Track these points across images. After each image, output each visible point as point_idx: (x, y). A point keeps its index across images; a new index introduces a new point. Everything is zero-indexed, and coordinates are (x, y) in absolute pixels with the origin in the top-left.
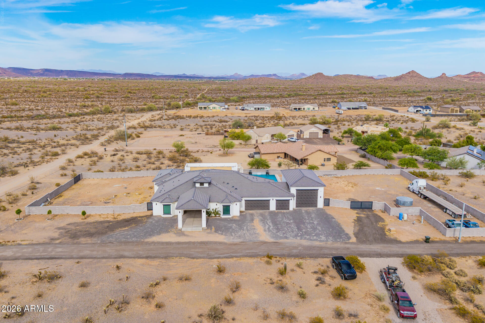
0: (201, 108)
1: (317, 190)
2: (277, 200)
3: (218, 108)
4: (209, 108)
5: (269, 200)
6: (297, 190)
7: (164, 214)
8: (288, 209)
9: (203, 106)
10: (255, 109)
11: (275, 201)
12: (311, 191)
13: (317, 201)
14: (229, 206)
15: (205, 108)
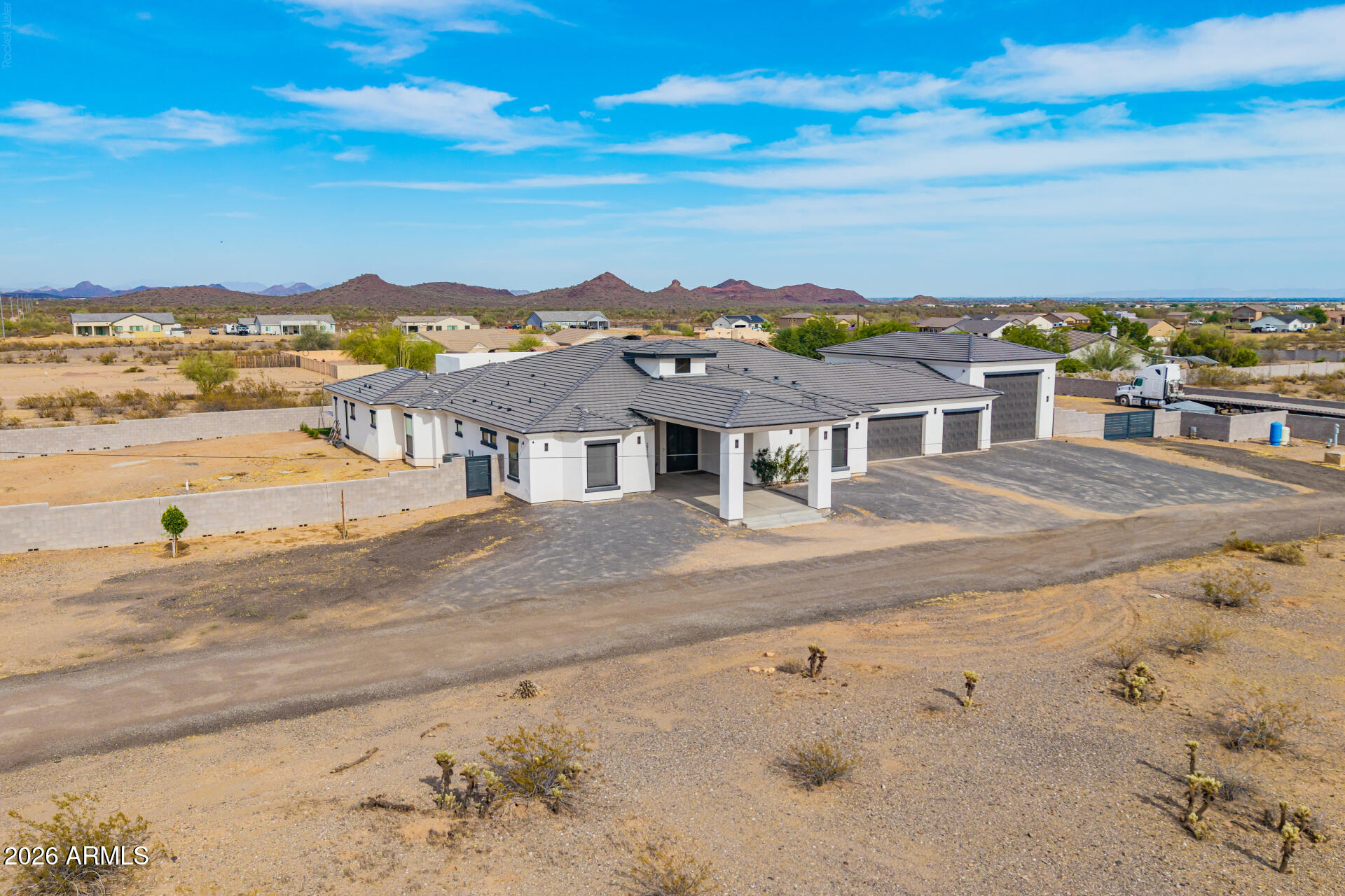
0: (84, 331)
1: (1039, 373)
2: (946, 414)
3: (151, 329)
4: (116, 329)
5: (923, 415)
6: (987, 376)
7: (593, 486)
8: (977, 446)
9: (93, 325)
10: (285, 328)
11: (940, 415)
12: (1020, 379)
13: (1036, 414)
14: (846, 430)
15: (101, 330)
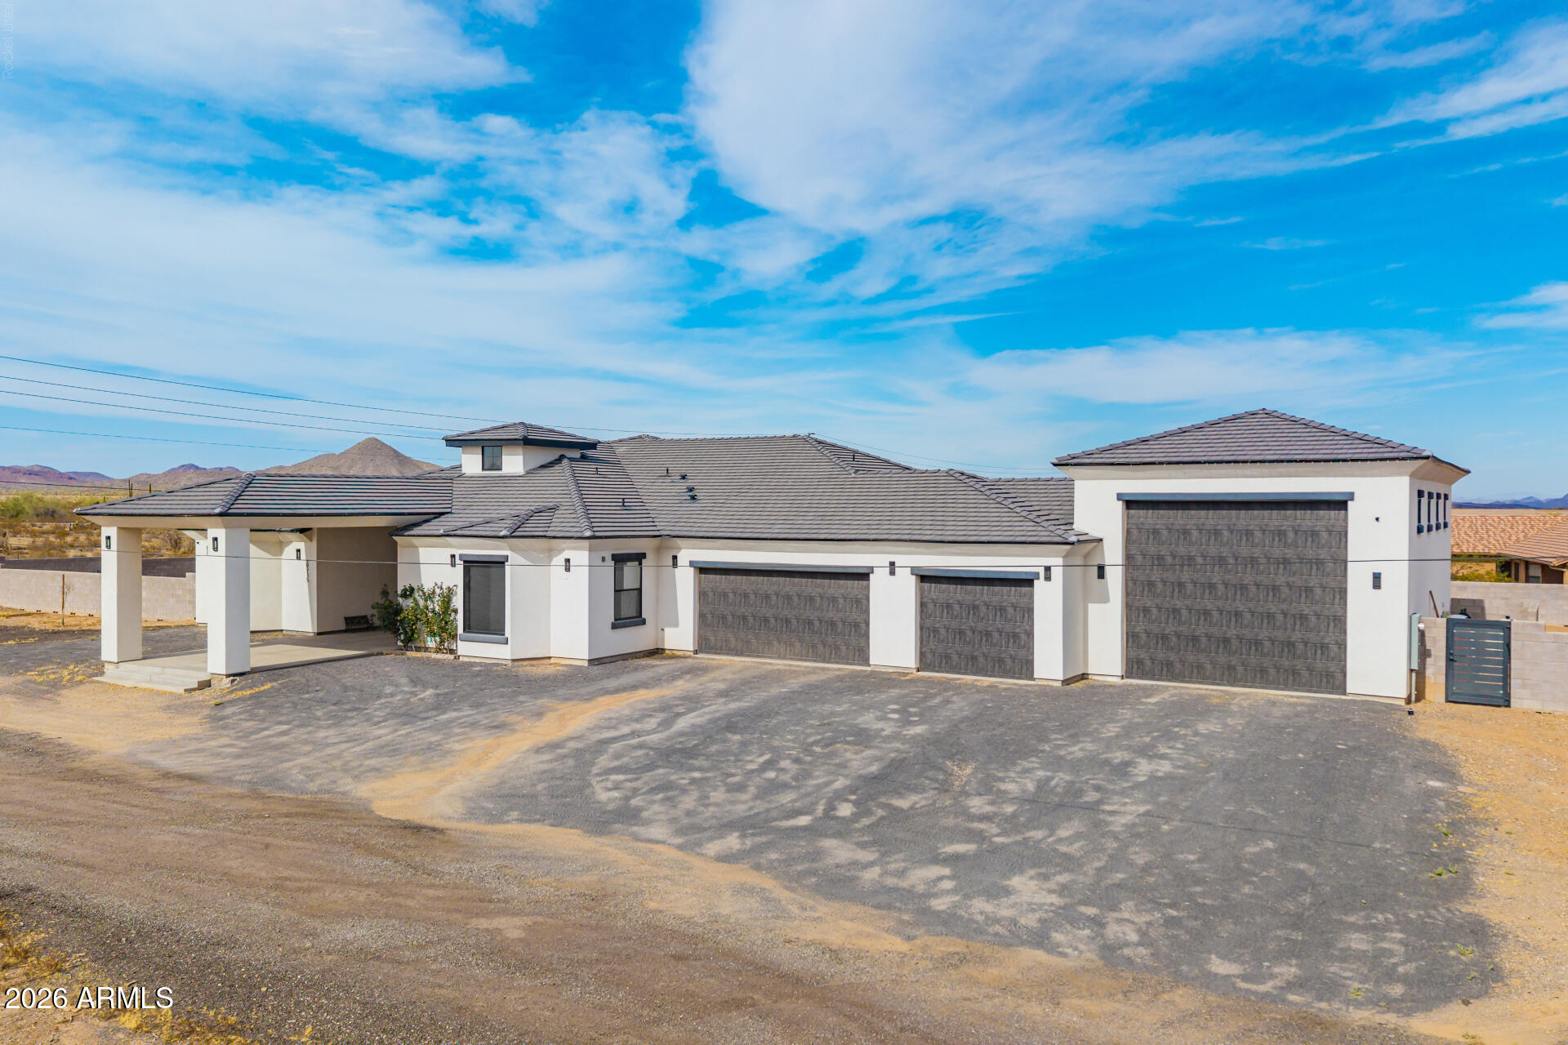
1: (1340, 504)
2: (925, 578)
5: (863, 576)
6: (1131, 503)
8: (1025, 667)
11: (907, 585)
12: (1274, 518)
13: (1340, 622)
14: (500, 563)
